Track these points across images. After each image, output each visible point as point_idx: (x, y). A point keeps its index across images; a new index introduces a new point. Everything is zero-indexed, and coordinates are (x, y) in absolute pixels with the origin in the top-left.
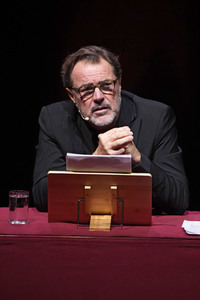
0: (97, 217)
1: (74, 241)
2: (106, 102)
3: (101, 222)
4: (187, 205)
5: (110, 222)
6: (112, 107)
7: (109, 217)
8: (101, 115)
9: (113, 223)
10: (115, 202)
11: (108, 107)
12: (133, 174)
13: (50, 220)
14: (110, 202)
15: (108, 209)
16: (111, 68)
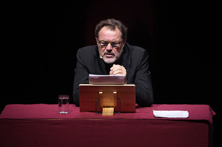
0: (106, 109)
1: (94, 121)
2: (113, 52)
3: (108, 112)
4: (153, 101)
5: (113, 111)
6: (116, 55)
7: (113, 109)
8: (108, 57)
9: (115, 112)
10: (116, 100)
11: (113, 55)
12: (125, 85)
13: (81, 111)
14: (113, 100)
15: (112, 104)
16: (121, 34)
